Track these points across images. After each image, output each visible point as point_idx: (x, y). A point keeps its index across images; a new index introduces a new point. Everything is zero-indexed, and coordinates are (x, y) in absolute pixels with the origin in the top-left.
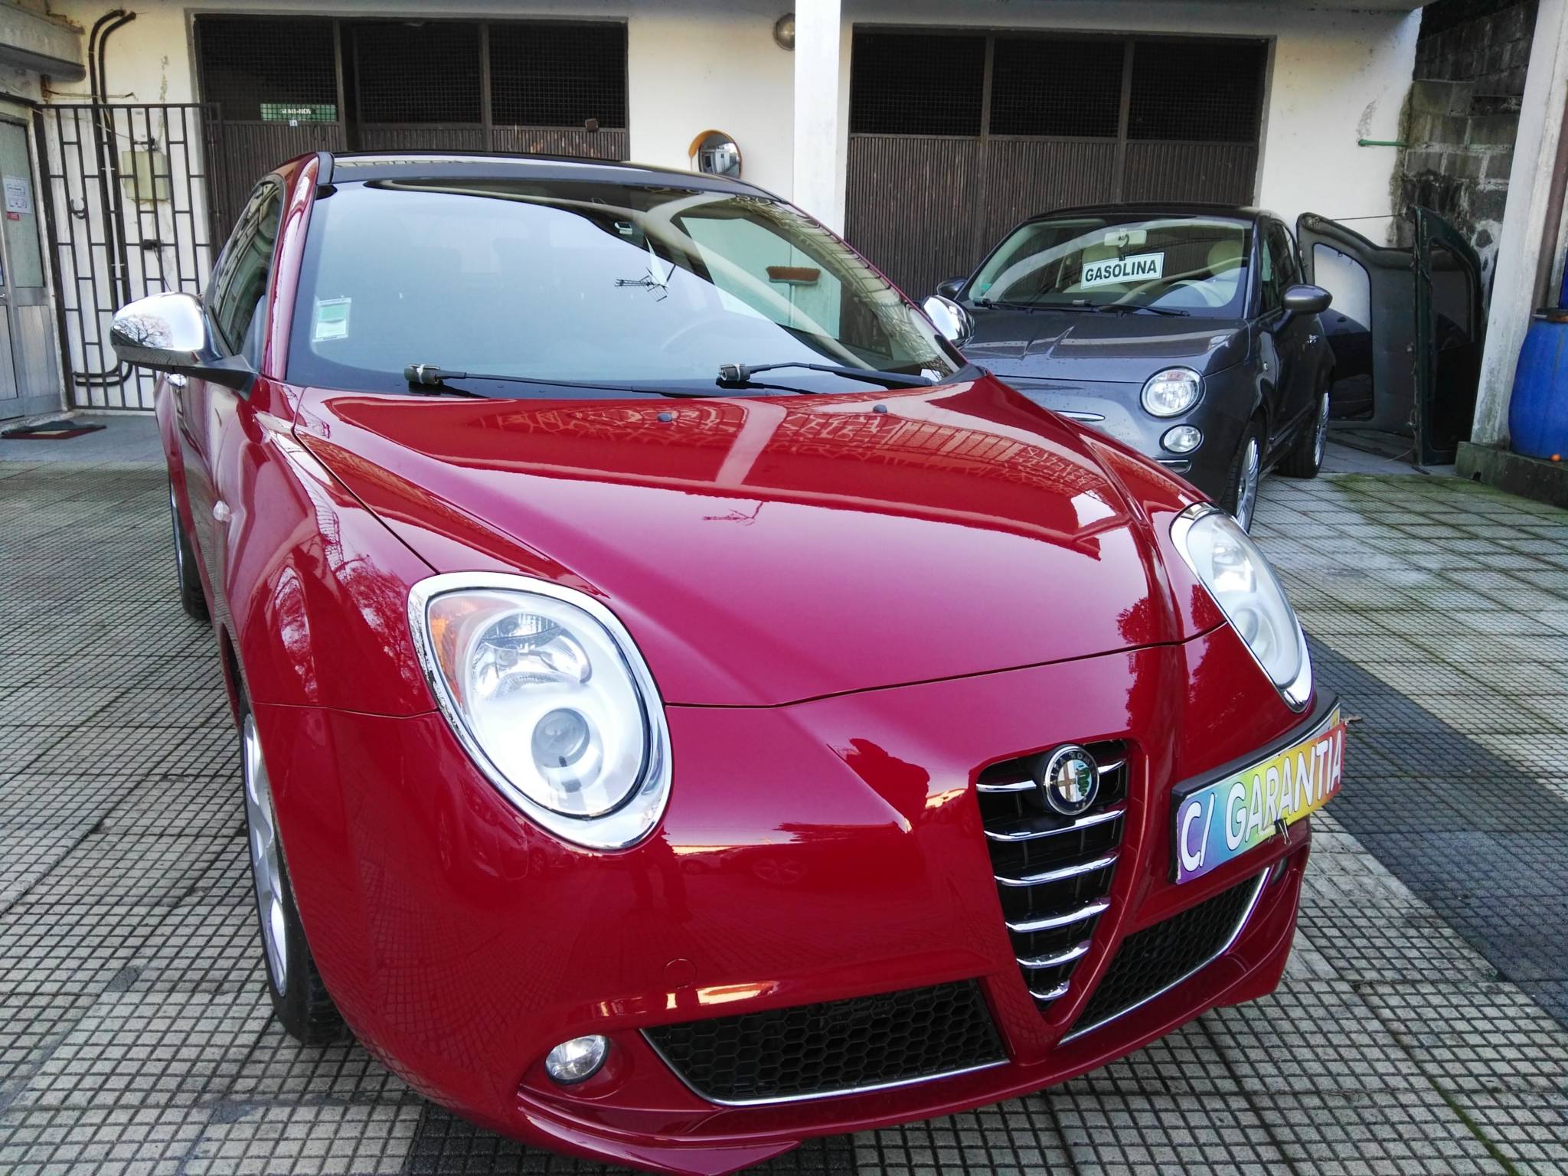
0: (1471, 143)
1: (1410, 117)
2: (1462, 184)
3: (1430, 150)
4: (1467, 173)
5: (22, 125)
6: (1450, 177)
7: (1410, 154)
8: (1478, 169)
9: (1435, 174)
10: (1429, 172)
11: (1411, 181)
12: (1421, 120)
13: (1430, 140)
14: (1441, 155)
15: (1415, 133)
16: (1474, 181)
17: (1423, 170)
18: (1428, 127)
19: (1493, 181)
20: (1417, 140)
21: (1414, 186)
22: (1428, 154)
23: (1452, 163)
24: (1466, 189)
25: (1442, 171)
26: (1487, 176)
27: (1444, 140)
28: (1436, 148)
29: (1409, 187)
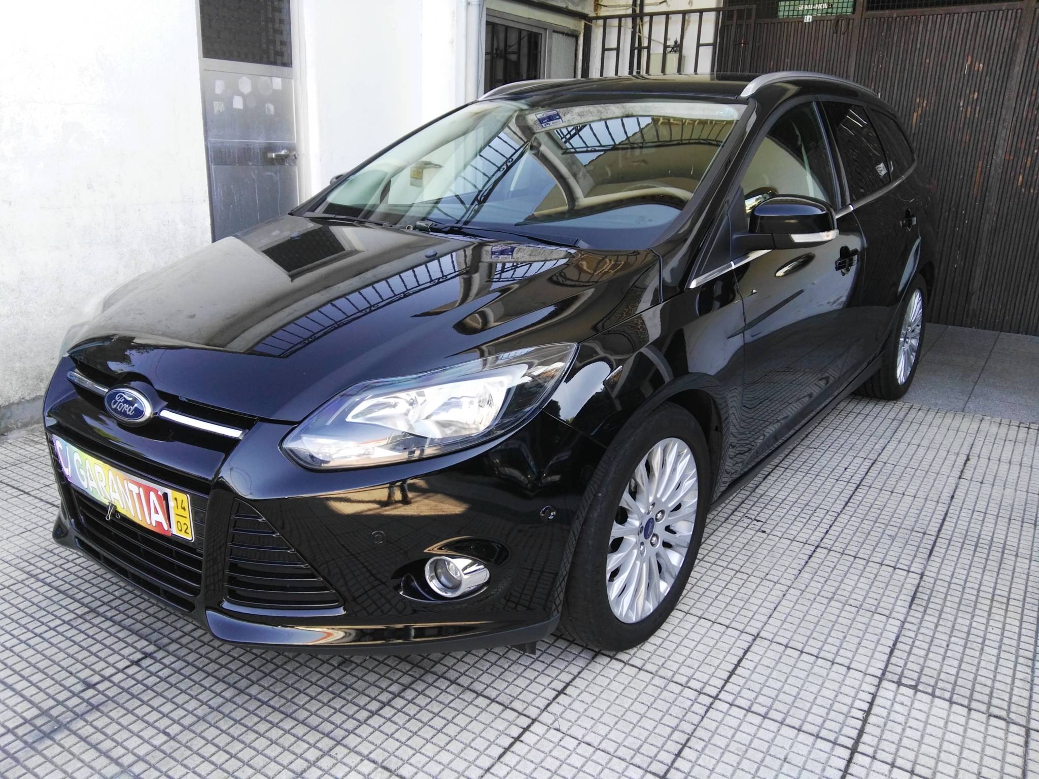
5: (574, 35)
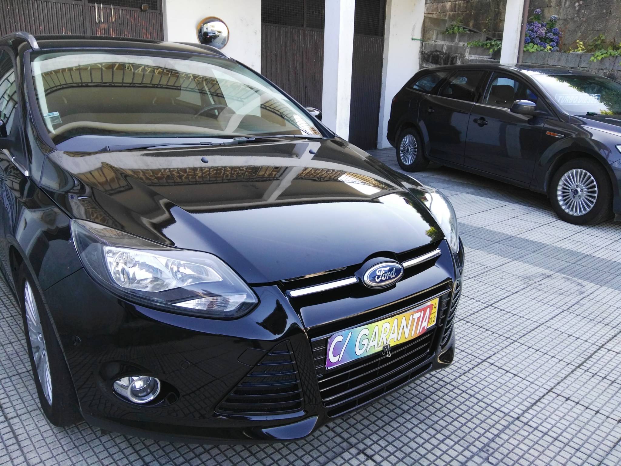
0: (460, 41)
1: (425, 30)
2: (457, 56)
3: (436, 43)
4: (459, 52)
6: (449, 54)
7: (425, 44)
8: (465, 52)
9: (441, 52)
10: (437, 51)
11: (427, 54)
12: (431, 32)
13: (437, 39)
14: (443, 45)
15: (427, 36)
16: (462, 56)
17: (433, 50)
18: (435, 34)
19: (473, 56)
20: (429, 39)
21: (429, 56)
22: (436, 45)
23: (449, 48)
24: (459, 59)
25: (444, 51)
26: (470, 54)
27: (444, 40)
28: (440, 42)
29: (426, 56)
